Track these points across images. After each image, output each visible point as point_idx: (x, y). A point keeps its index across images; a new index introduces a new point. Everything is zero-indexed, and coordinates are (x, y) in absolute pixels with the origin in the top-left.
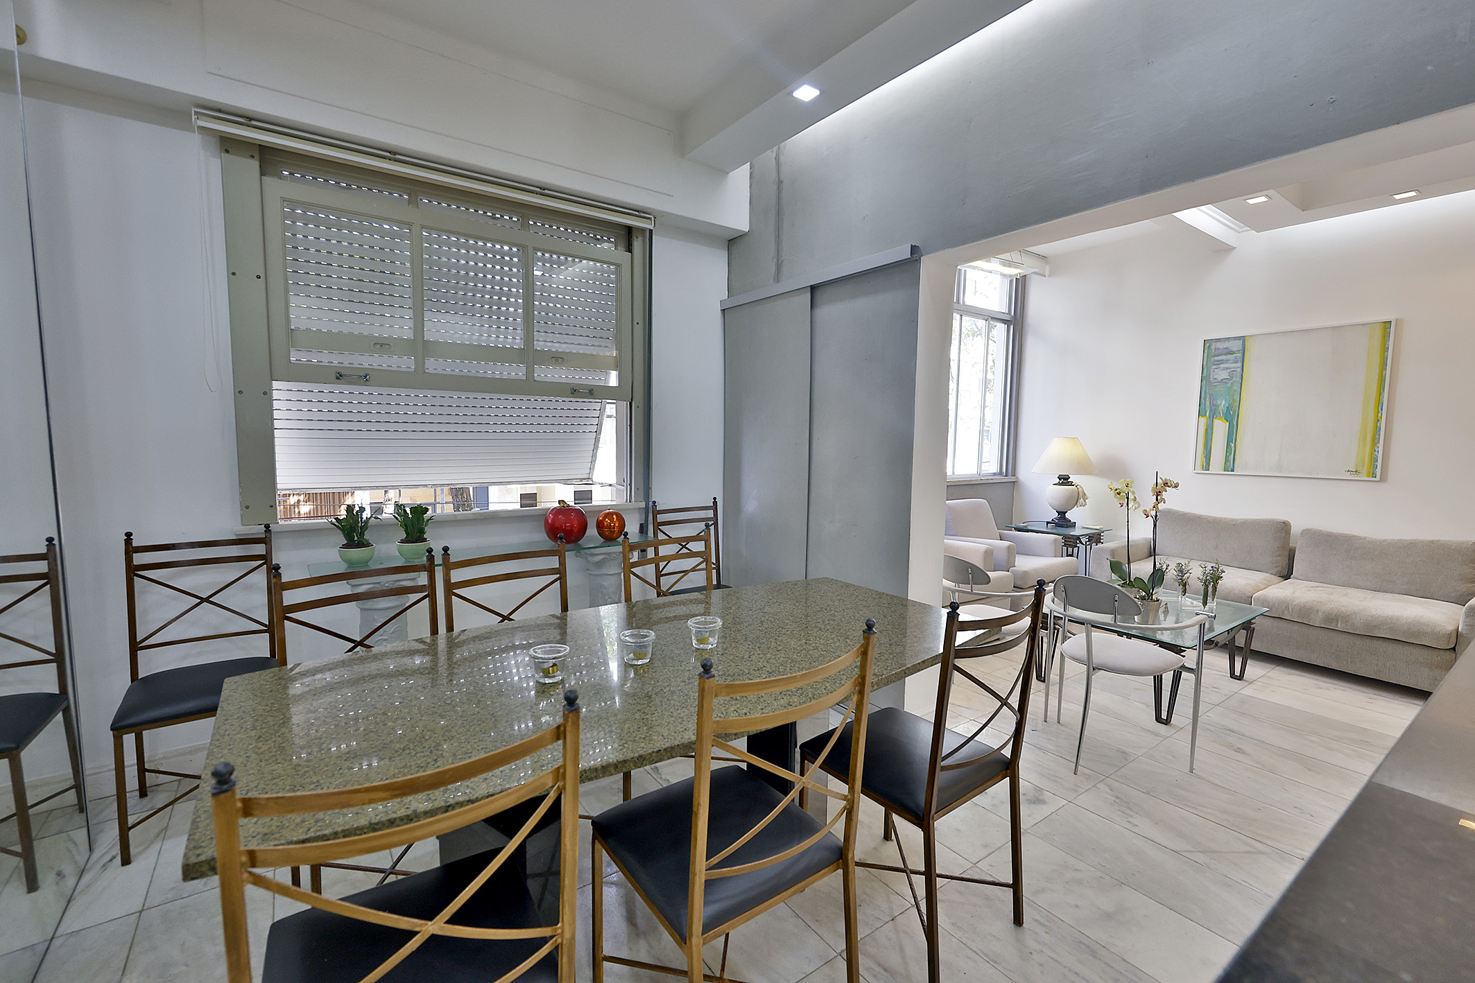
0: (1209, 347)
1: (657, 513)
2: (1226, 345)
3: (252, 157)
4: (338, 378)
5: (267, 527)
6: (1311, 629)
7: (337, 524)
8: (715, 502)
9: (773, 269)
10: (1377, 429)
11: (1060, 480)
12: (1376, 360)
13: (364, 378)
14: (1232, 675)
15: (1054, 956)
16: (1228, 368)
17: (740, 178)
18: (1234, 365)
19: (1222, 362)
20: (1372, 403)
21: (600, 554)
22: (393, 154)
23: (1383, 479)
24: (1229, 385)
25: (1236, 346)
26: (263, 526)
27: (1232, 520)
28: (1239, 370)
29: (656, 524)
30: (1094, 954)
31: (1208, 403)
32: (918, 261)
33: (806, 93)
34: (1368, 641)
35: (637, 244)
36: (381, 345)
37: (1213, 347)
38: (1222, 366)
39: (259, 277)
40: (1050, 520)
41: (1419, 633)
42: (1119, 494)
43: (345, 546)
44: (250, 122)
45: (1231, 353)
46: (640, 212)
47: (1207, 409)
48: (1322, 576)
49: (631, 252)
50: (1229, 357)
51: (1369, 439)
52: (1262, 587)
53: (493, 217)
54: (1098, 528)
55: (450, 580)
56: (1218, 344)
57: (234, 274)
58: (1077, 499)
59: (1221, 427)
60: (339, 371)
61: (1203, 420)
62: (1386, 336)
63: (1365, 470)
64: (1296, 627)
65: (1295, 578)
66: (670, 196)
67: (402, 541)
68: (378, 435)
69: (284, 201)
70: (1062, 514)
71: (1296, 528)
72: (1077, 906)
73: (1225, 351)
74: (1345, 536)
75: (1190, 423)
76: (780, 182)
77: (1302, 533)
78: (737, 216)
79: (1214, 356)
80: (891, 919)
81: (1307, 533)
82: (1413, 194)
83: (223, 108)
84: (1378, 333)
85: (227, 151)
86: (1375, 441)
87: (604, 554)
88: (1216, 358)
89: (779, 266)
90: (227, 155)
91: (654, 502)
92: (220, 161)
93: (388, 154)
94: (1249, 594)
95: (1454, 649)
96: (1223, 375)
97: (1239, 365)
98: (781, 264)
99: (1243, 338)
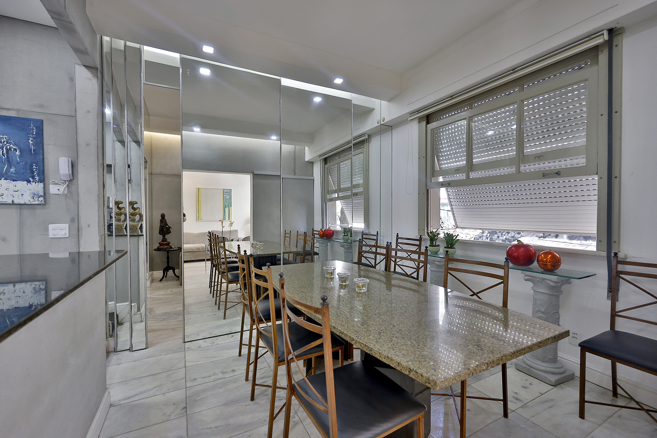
3: (424, 120)
5: (421, 236)
13: (449, 184)
29: (614, 271)
35: (602, 56)
36: (457, 170)
39: (424, 157)
46: (591, 36)
67: (445, 247)
69: (432, 130)
83: (414, 112)
85: (419, 122)
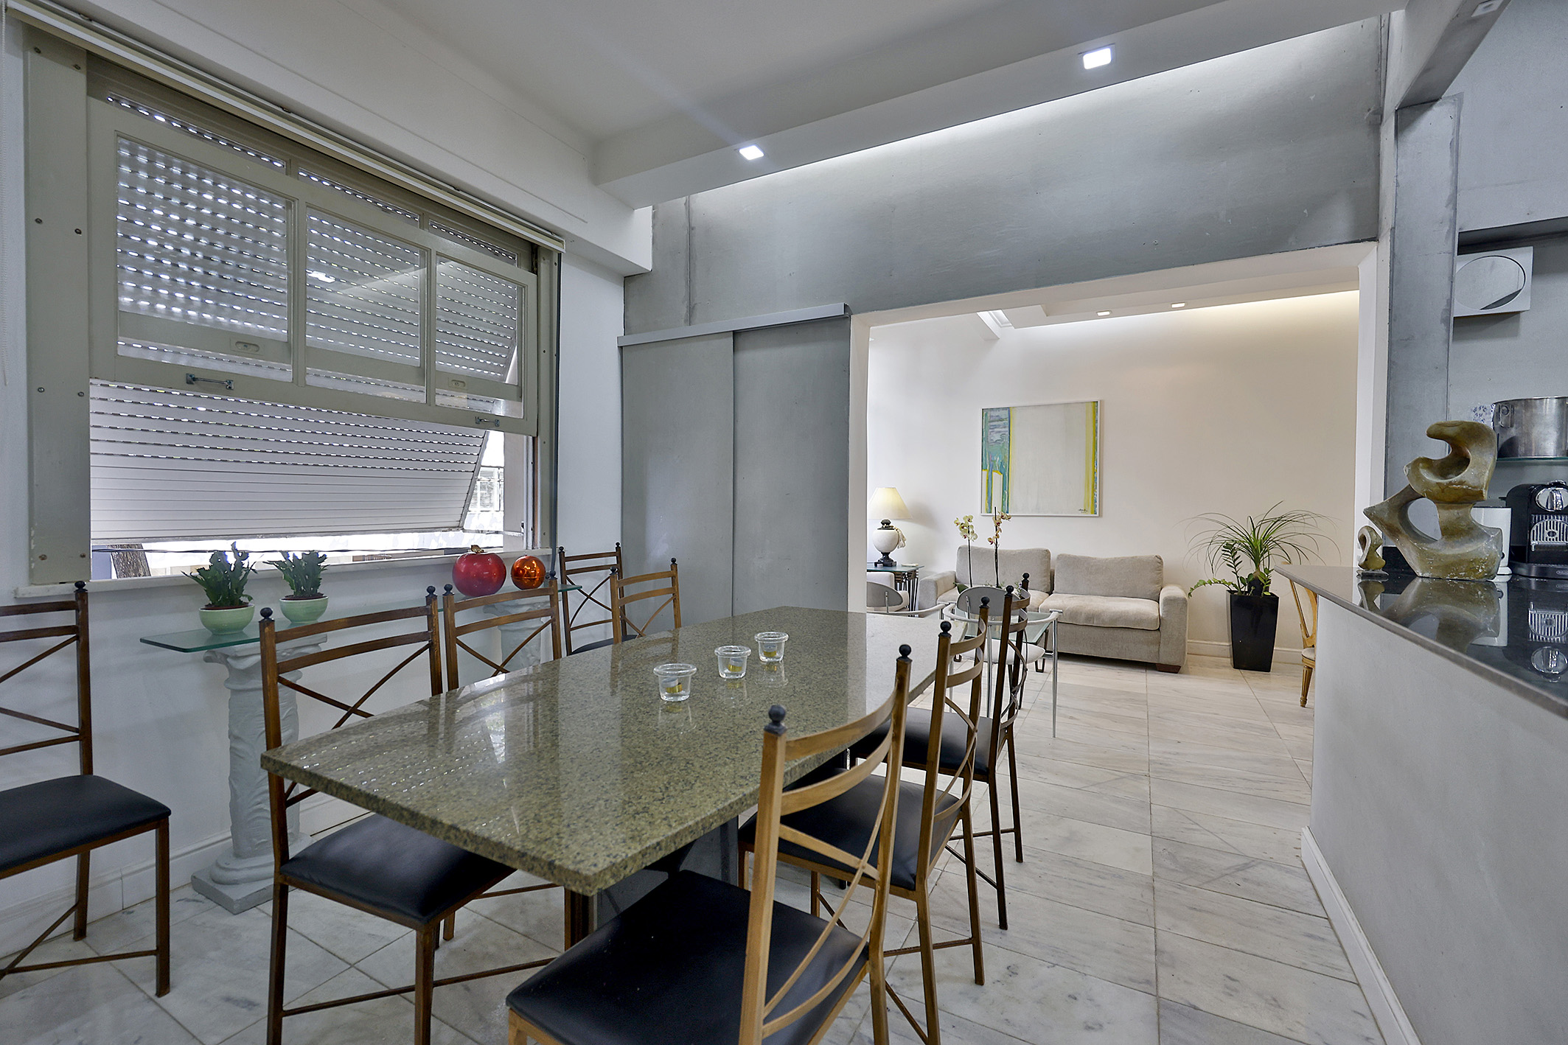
0: (986, 414)
1: (564, 559)
2: (997, 413)
3: (77, 67)
4: (189, 382)
5: (80, 585)
6: (1077, 627)
7: (200, 577)
8: (618, 548)
9: (684, 310)
10: (1095, 478)
11: (883, 524)
12: (1091, 429)
13: (225, 385)
14: (1037, 670)
15: (1054, 874)
16: (1000, 432)
17: (643, 216)
18: (1004, 429)
19: (995, 427)
20: (1091, 460)
21: (523, 605)
22: (286, 110)
23: (1100, 516)
24: (1001, 445)
25: (1004, 414)
26: (74, 584)
27: (1012, 551)
28: (1007, 433)
29: (564, 572)
30: (1076, 864)
31: (988, 459)
32: (849, 318)
33: (751, 153)
34: (1112, 630)
35: (543, 266)
36: (246, 345)
37: (989, 415)
38: (996, 430)
39: (78, 231)
40: (877, 561)
41: (1141, 621)
42: (963, 528)
43: (208, 607)
44: (89, 23)
45: (1001, 420)
46: (553, 233)
47: (987, 464)
48: (1075, 591)
49: (537, 274)
50: (1000, 423)
51: (1091, 487)
52: (1041, 600)
53: (384, 210)
54: (915, 565)
55: (454, 624)
56: (992, 412)
57: (39, 221)
58: (898, 541)
59: (997, 478)
60: (191, 373)
61: (985, 472)
62: (1095, 412)
63: (1090, 510)
64: (1068, 627)
65: (1056, 592)
66: (584, 221)
67: (288, 598)
68: (198, 465)
69: (118, 136)
70: (886, 554)
71: (1053, 556)
72: (1047, 839)
73: (997, 418)
74: (1084, 558)
75: (976, 475)
76: (691, 228)
77: (1058, 558)
78: (640, 253)
79: (990, 422)
80: (934, 884)
81: (1060, 557)
82: (1108, 313)
84: (1091, 407)
85: (38, 51)
86: (1094, 488)
87: (527, 605)
88: (991, 424)
89: (691, 310)
90: (36, 56)
91: (561, 548)
92: (21, 61)
93: (280, 110)
94: (1037, 606)
95: (1159, 629)
96: (997, 437)
97: (1007, 429)
98: (694, 307)
99: (1008, 409)
